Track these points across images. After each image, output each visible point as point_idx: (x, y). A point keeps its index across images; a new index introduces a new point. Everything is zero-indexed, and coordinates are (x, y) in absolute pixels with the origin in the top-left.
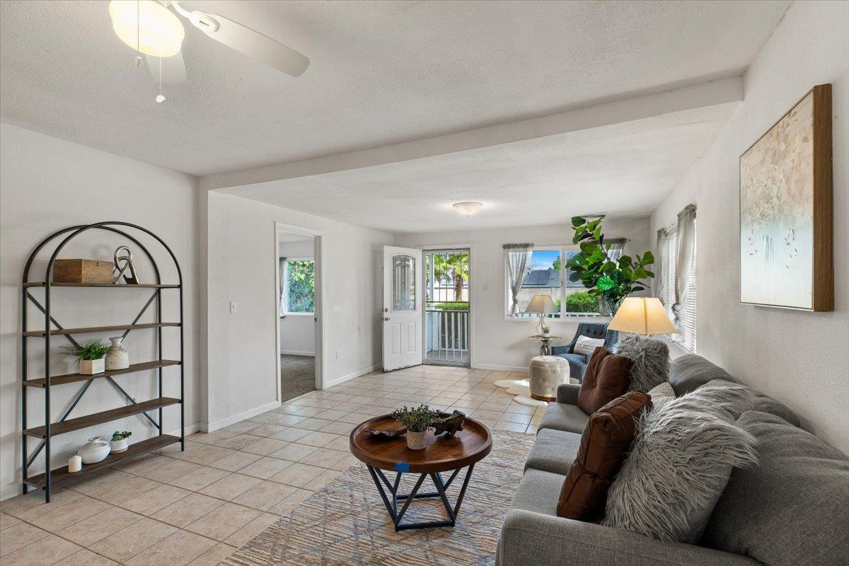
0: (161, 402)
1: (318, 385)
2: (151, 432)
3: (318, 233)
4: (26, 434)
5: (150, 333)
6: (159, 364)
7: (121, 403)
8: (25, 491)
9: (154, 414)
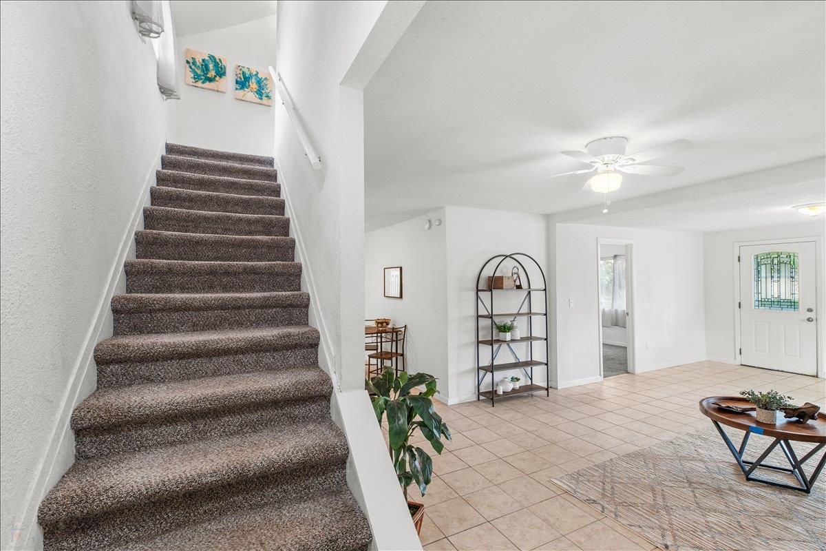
0: (531, 363)
1: (630, 369)
2: (526, 381)
3: (629, 242)
4: (479, 368)
5: (525, 318)
6: (530, 338)
7: (513, 361)
8: (479, 399)
9: (529, 369)
